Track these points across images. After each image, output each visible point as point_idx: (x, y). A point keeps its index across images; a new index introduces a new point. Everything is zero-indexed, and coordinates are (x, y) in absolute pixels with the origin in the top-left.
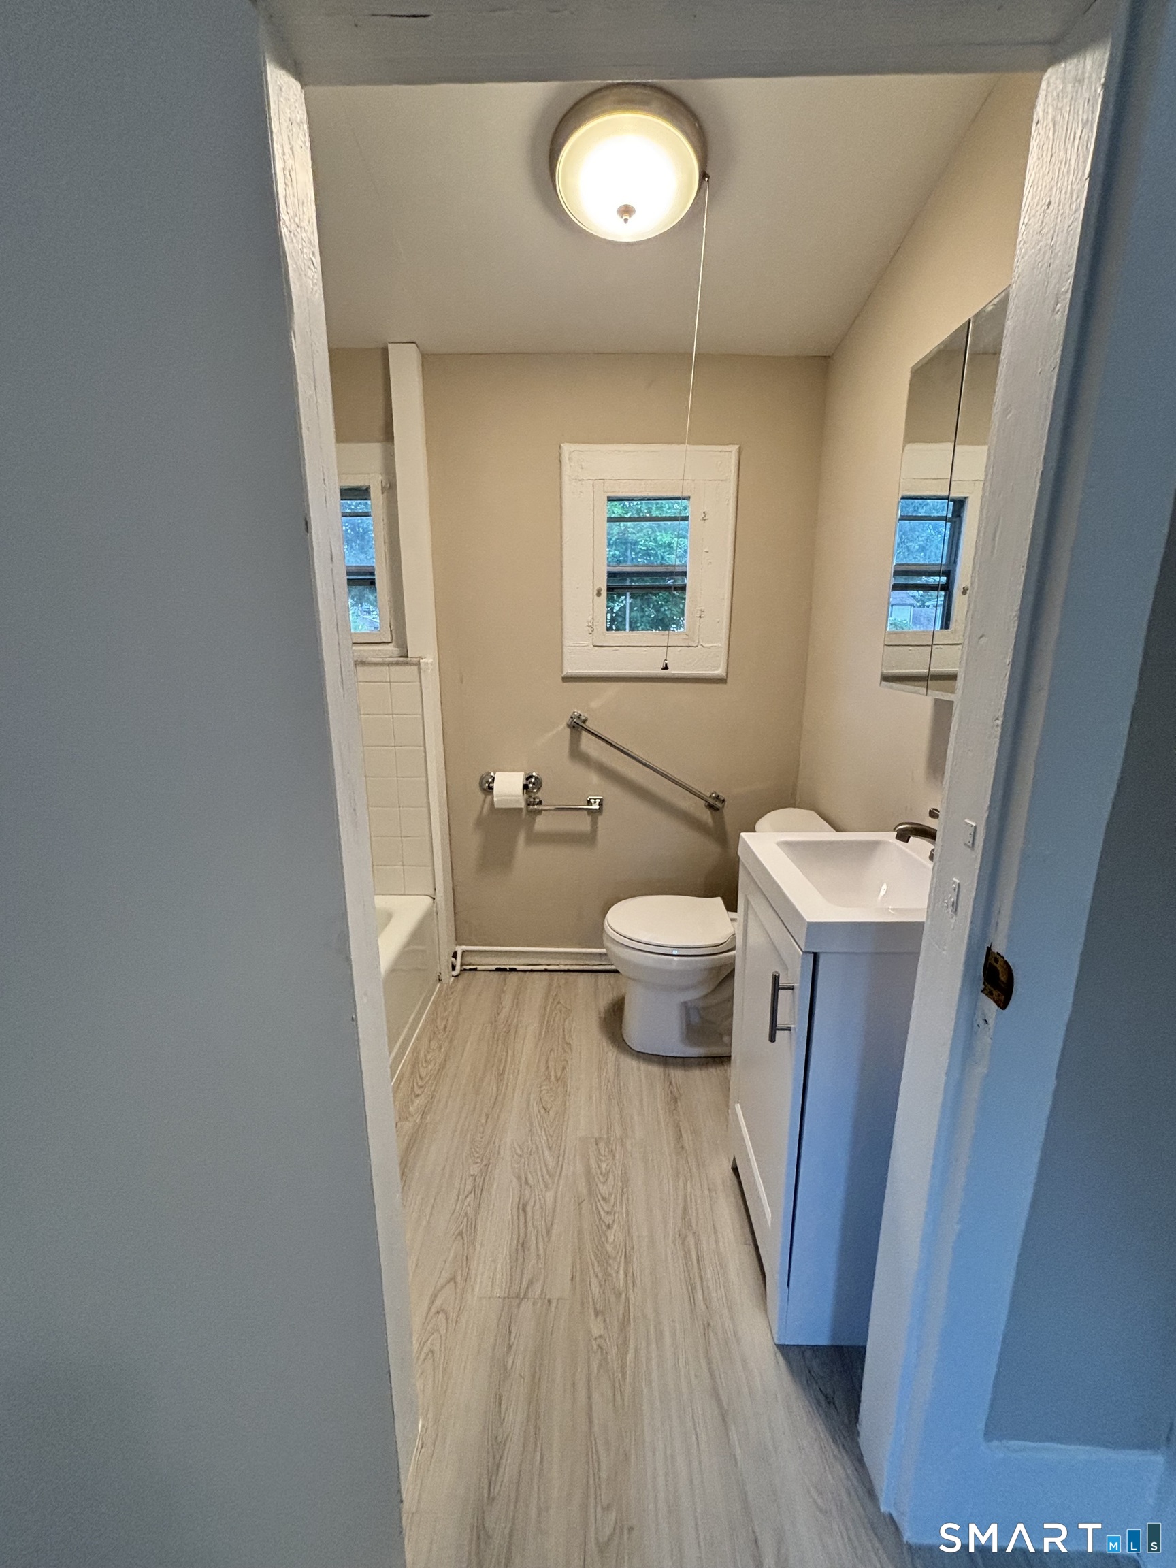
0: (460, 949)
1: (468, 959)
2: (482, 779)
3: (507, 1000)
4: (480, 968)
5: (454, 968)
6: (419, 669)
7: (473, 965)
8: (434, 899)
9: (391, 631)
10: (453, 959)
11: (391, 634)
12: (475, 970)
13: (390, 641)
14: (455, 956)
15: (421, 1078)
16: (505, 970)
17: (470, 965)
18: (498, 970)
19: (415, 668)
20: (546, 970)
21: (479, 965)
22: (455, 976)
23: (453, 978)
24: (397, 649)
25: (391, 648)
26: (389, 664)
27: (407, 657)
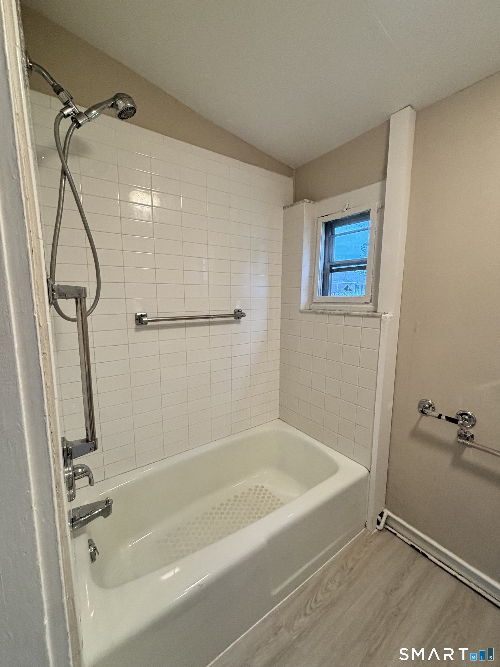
0: (387, 512)
1: (390, 522)
2: (420, 403)
3: (408, 583)
4: (398, 535)
5: (378, 523)
6: (381, 320)
7: (395, 530)
8: (370, 472)
9: (371, 295)
10: (379, 518)
11: (371, 297)
12: (395, 534)
13: (370, 302)
14: (381, 515)
15: (316, 601)
16: (418, 550)
17: (392, 528)
18: (412, 546)
19: (379, 319)
20: (455, 577)
21: (399, 533)
22: (378, 530)
23: (376, 530)
24: (372, 307)
25: (370, 307)
26: (362, 316)
27: (376, 312)
